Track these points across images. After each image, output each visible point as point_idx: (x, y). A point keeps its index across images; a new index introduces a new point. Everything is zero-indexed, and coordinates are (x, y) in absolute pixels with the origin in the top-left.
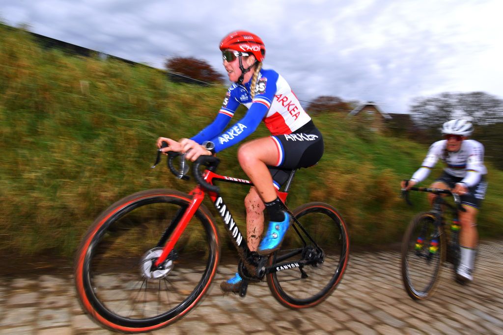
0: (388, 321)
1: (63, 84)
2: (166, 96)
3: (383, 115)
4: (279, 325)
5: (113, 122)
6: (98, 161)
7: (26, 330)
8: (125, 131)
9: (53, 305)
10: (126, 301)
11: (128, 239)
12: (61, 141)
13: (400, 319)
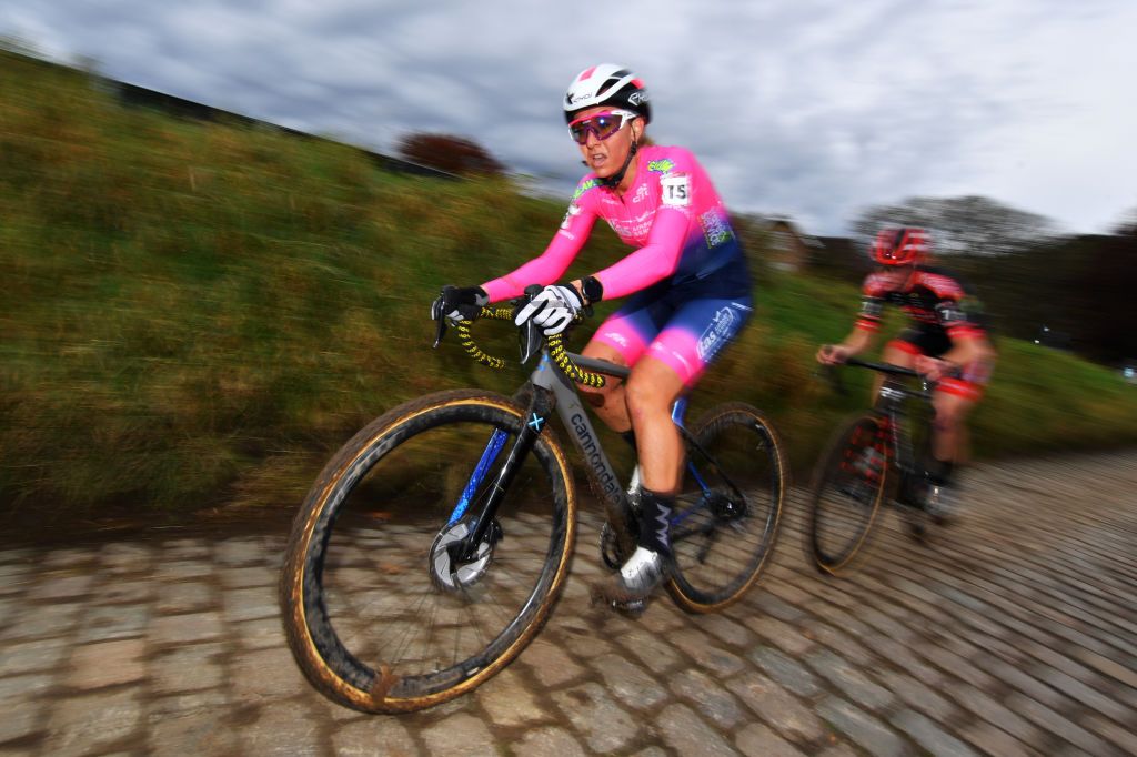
0: (773, 610)
1: (155, 174)
2: (368, 198)
3: (803, 240)
4: (562, 624)
5: (256, 246)
6: (220, 321)
7: (52, 645)
8: (279, 263)
9: (118, 598)
10: (269, 589)
11: (287, 472)
12: (147, 284)
13: (797, 606)
